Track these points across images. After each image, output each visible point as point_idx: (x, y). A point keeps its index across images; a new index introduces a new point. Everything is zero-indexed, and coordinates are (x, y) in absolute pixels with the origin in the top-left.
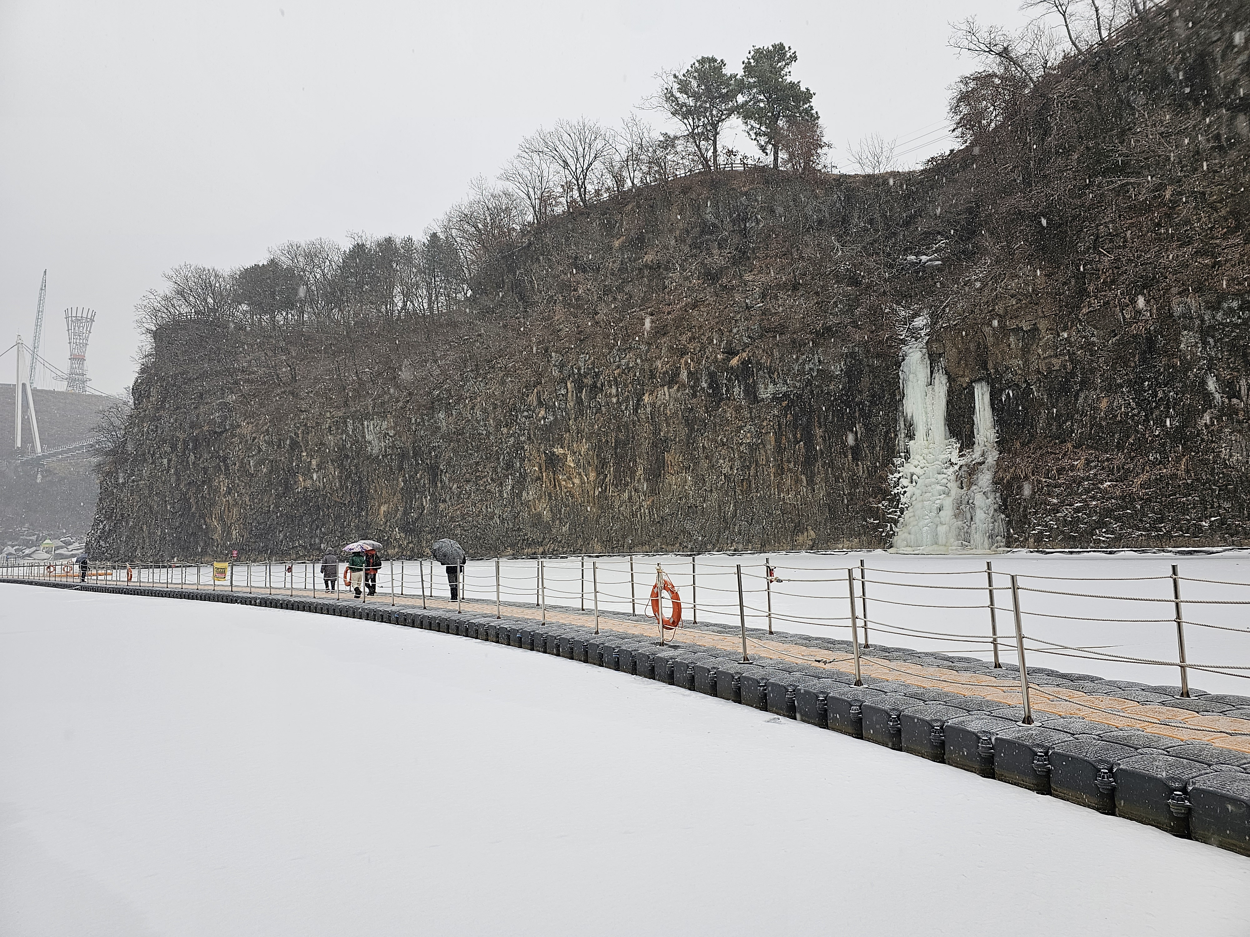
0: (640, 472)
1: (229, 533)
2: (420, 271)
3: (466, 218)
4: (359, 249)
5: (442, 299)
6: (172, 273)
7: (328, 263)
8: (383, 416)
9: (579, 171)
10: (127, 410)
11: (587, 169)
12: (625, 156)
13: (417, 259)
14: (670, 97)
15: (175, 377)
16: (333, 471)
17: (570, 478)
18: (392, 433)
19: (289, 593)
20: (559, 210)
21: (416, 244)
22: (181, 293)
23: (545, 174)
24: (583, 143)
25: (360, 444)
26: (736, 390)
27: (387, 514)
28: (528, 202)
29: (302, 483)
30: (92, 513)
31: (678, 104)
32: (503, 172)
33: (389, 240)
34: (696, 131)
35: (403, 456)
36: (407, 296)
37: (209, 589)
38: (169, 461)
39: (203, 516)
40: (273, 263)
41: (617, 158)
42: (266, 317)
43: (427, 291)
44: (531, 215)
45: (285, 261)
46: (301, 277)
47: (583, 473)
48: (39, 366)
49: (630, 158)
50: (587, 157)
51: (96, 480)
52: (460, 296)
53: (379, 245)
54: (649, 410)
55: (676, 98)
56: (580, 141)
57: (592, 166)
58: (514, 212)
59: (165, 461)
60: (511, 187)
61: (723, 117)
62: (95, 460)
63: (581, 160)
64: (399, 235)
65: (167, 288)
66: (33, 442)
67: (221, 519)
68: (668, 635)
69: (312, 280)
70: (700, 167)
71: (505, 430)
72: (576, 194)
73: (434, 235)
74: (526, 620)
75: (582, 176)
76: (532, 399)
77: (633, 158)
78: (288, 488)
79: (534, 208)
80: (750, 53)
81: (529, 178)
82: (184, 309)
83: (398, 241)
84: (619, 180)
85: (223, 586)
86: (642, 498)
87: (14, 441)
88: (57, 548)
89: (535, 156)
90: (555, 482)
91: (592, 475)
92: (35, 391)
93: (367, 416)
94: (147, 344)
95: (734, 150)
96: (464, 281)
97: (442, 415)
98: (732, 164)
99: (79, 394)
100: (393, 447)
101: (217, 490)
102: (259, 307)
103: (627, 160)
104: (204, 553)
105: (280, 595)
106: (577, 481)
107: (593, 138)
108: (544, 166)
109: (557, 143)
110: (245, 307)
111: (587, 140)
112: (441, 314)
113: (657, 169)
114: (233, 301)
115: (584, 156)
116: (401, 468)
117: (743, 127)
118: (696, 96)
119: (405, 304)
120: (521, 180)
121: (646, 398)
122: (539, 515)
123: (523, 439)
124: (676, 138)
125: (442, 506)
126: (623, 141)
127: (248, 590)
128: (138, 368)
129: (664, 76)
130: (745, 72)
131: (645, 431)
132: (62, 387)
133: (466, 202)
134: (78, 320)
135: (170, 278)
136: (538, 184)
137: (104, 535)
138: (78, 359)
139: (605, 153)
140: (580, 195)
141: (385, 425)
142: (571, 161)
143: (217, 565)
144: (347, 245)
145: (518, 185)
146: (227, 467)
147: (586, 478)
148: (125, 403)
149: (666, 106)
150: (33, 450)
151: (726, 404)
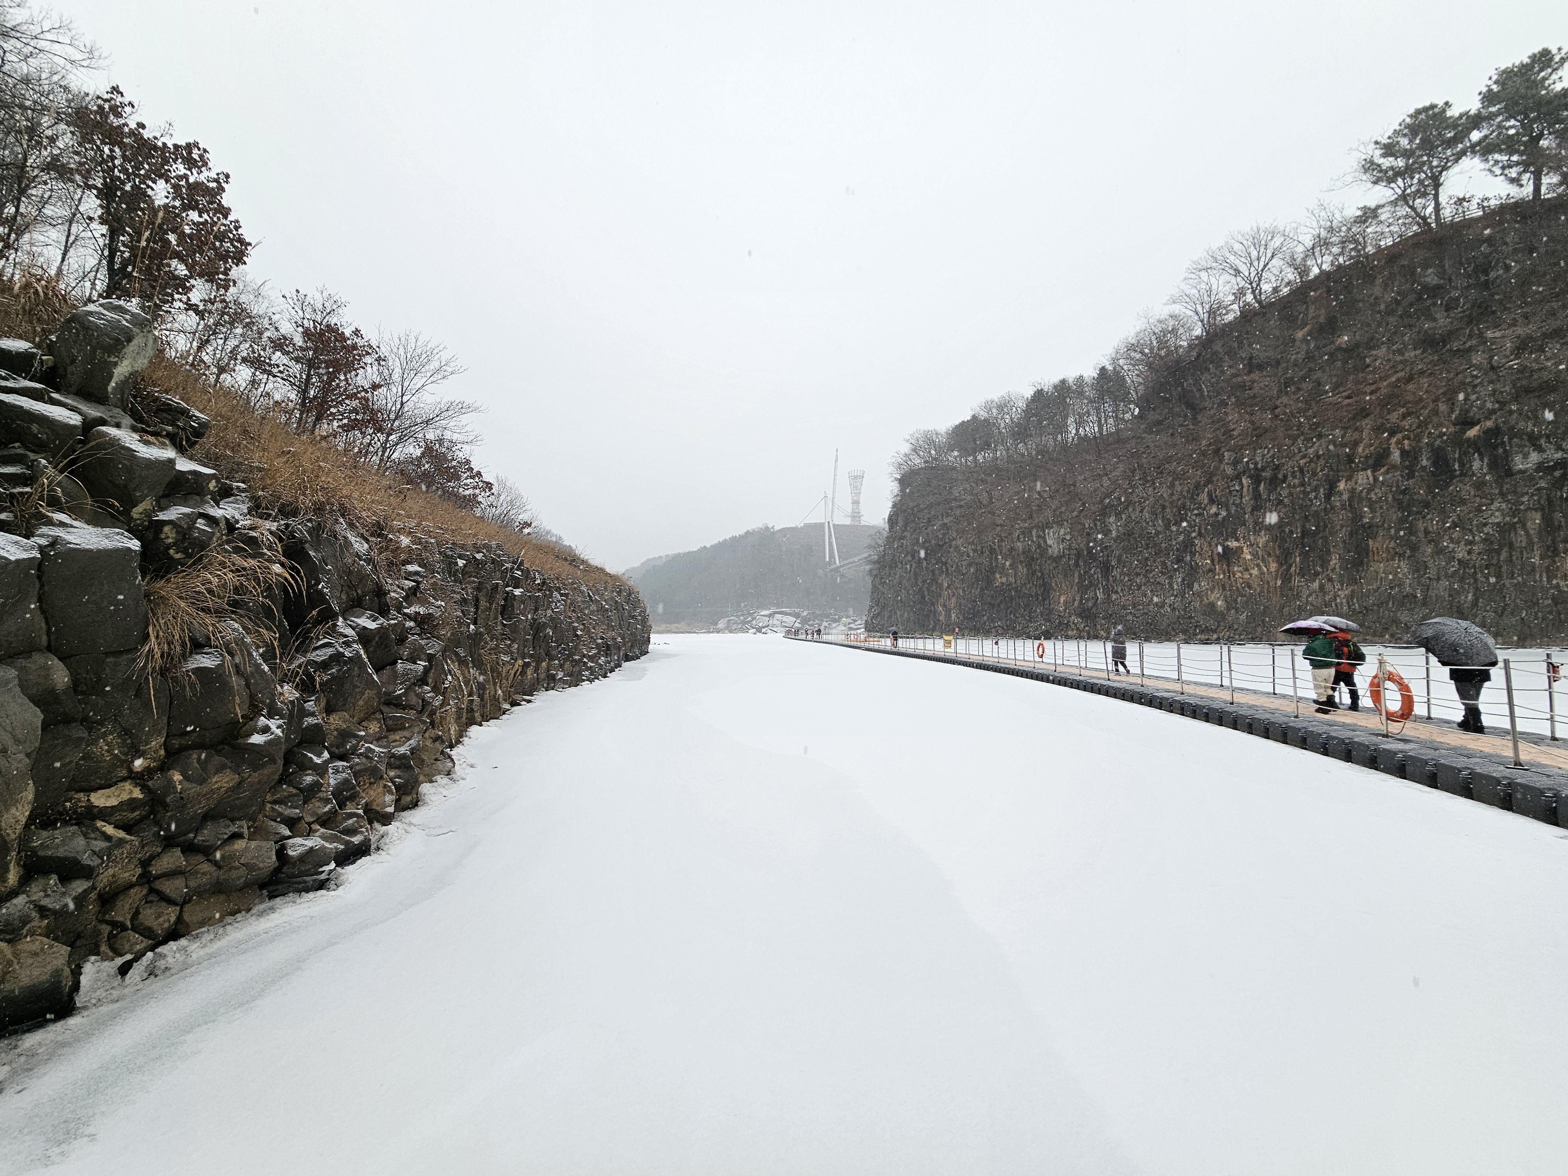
0: (1334, 561)
1: (950, 616)
2: (1091, 401)
3: (1132, 348)
4: (1039, 394)
5: (1111, 421)
6: (909, 437)
7: (1014, 409)
8: (1060, 524)
9: (1252, 275)
10: (885, 534)
11: (1262, 270)
12: (1309, 245)
13: (1089, 392)
14: (1370, 166)
15: (912, 509)
16: (1022, 570)
17: (1247, 570)
18: (1068, 537)
19: (997, 660)
20: (1230, 317)
21: (1087, 379)
22: (915, 450)
23: (1214, 287)
24: (1257, 246)
25: (1043, 549)
26: (1476, 465)
27: (1065, 603)
28: (1196, 318)
29: (999, 579)
30: (868, 603)
31: (1381, 171)
32: (1169, 297)
33: (1063, 382)
34: (1408, 191)
35: (1079, 555)
36: (1079, 424)
37: (941, 655)
38: (911, 566)
39: (933, 604)
40: (974, 417)
41: (1300, 249)
42: (970, 458)
43: (1097, 416)
44: (1200, 330)
45: (983, 415)
46: (994, 424)
47: (1261, 564)
48: (836, 510)
49: (1316, 245)
50: (1263, 259)
51: (869, 580)
52: (1128, 416)
53: (1055, 387)
54: (1345, 497)
55: (1379, 166)
56: (1255, 245)
57: (1269, 266)
58: (1181, 331)
59: (908, 566)
60: (1177, 309)
61: (1449, 164)
62: (868, 567)
63: (1256, 263)
64: (1071, 375)
65: (906, 448)
66: (834, 558)
67: (944, 606)
68: (1394, 728)
69: (1003, 425)
70: (1415, 228)
71: (1174, 528)
72: (1249, 298)
73: (1103, 369)
74: (1212, 699)
75: (1256, 279)
76: (1204, 497)
77: (1322, 243)
78: (989, 582)
79: (1202, 321)
80: (1490, 79)
81: (1197, 296)
82: (917, 461)
83: (1071, 381)
84: (1303, 271)
85: (950, 652)
86: (1337, 587)
87: (825, 557)
88: (849, 624)
89: (1204, 275)
90: (1230, 574)
91: (1273, 566)
92: (834, 525)
93: (1048, 525)
94: (895, 487)
95: (1467, 196)
96: (1130, 402)
97: (1112, 519)
98: (1464, 212)
99: (857, 526)
100: (1070, 549)
101: (941, 585)
102: (965, 452)
103: (1313, 248)
104: (934, 630)
105: (990, 661)
106: (1255, 572)
107: (1269, 238)
108: (1213, 280)
109: (1228, 255)
110: (956, 453)
111: (1263, 243)
112: (1111, 434)
113: (1352, 246)
114: (948, 450)
115: (1259, 259)
116: (1077, 565)
117: (1483, 165)
118: (1406, 154)
119: (1077, 430)
120: (1188, 300)
121: (1342, 485)
122: (1212, 605)
123: (1194, 535)
124: (1379, 207)
125: (1114, 597)
126: (1306, 230)
127: (967, 656)
128: (890, 504)
129: (1362, 148)
130: (1483, 103)
131: (1340, 518)
132: (848, 521)
133: (1133, 333)
134: (856, 477)
135: (908, 441)
136: (1206, 299)
137: (875, 617)
138: (856, 502)
139: (1285, 249)
140: (1255, 297)
141: (1062, 532)
142: (1244, 269)
143: (946, 638)
144: (1029, 393)
145: (1185, 305)
146: (947, 570)
147: (1265, 569)
148: (884, 529)
149: (1364, 178)
150: (835, 563)
151: (1461, 481)
